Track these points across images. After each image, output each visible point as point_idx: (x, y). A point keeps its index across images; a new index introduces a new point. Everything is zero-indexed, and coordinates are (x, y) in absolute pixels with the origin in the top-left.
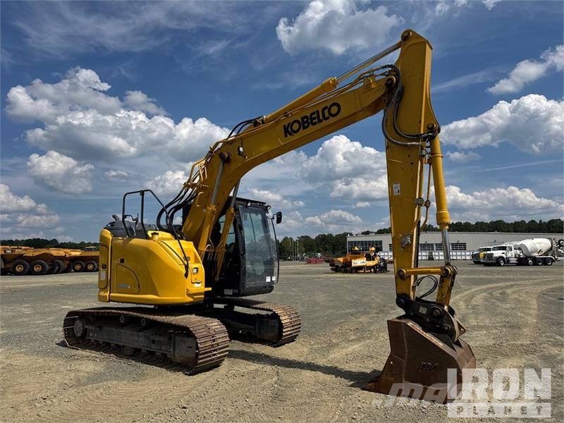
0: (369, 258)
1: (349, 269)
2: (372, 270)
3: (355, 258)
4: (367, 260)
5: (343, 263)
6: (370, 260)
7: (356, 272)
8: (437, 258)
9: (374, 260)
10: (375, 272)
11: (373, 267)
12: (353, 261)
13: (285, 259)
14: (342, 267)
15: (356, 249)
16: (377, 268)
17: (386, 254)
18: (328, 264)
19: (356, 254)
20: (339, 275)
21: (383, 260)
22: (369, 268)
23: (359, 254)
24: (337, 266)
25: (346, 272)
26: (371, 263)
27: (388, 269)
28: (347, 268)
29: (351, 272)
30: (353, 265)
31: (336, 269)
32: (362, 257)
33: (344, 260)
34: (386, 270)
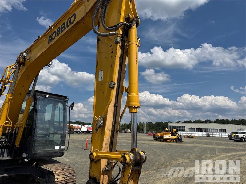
0: (172, 134)
1: (162, 139)
2: (174, 141)
3: (165, 134)
4: (172, 135)
5: (160, 136)
6: (173, 136)
7: (166, 141)
8: (212, 136)
9: (175, 135)
10: (176, 142)
11: (175, 139)
12: (164, 135)
13: (139, 133)
14: (159, 138)
15: (167, 129)
16: (177, 140)
17: (187, 133)
18: (152, 136)
19: (167, 132)
20: (157, 142)
21: (180, 136)
22: (173, 139)
23: (168, 132)
24: (157, 138)
25: (161, 141)
26: (174, 137)
27: (183, 141)
28: (161, 139)
29: (163, 141)
30: (164, 138)
31: (156, 139)
32: (169, 134)
33: (161, 135)
34: (181, 141)
